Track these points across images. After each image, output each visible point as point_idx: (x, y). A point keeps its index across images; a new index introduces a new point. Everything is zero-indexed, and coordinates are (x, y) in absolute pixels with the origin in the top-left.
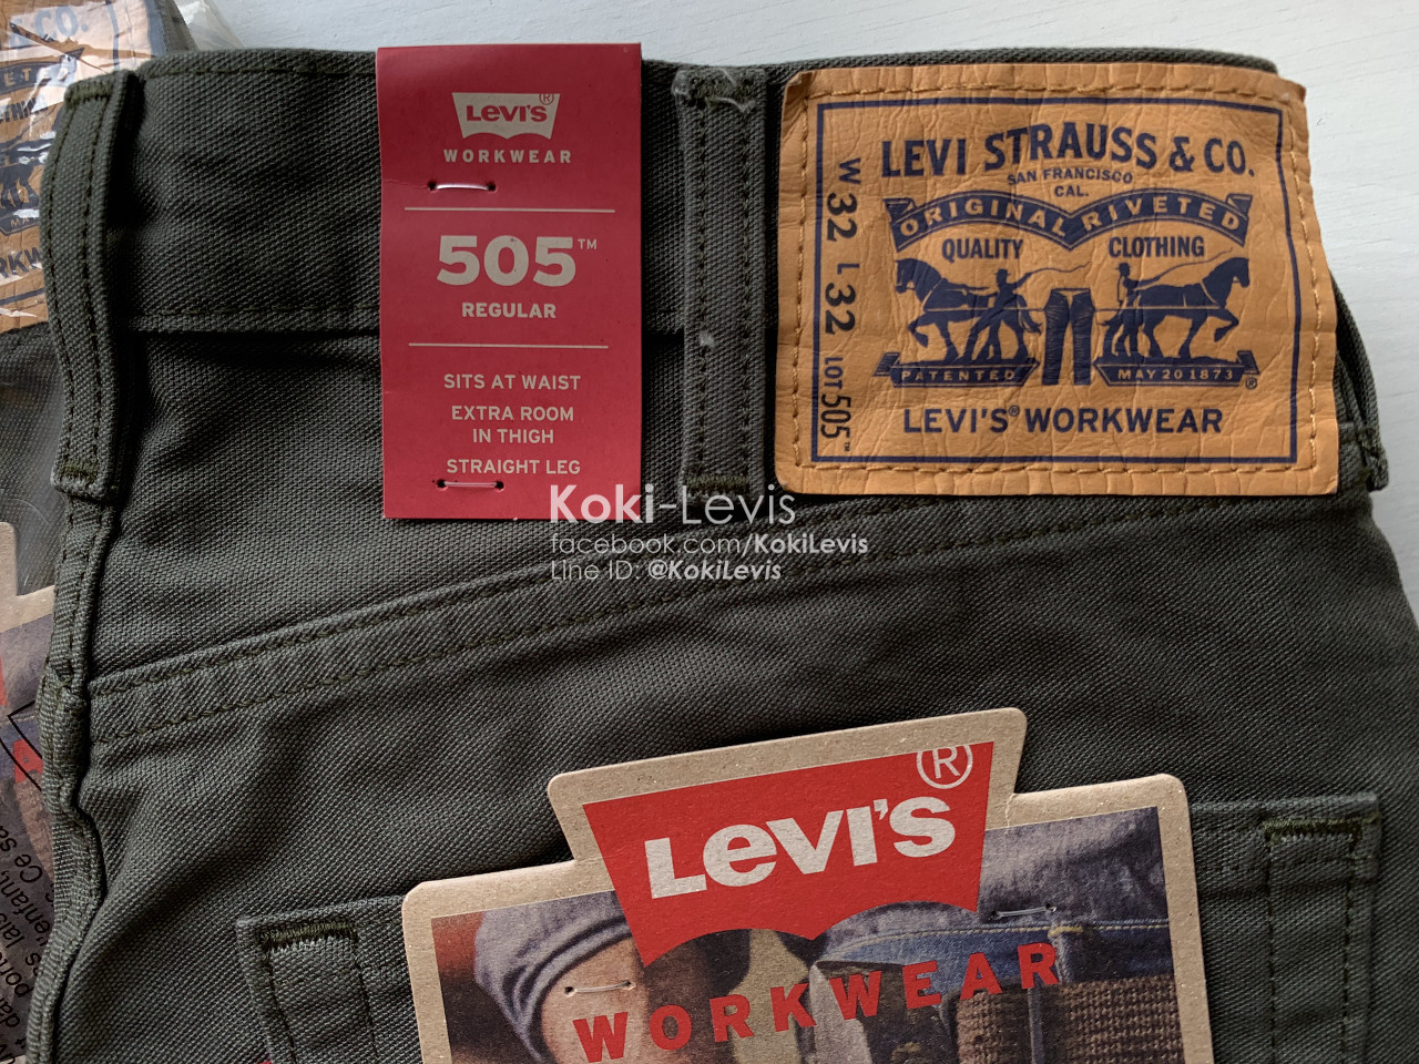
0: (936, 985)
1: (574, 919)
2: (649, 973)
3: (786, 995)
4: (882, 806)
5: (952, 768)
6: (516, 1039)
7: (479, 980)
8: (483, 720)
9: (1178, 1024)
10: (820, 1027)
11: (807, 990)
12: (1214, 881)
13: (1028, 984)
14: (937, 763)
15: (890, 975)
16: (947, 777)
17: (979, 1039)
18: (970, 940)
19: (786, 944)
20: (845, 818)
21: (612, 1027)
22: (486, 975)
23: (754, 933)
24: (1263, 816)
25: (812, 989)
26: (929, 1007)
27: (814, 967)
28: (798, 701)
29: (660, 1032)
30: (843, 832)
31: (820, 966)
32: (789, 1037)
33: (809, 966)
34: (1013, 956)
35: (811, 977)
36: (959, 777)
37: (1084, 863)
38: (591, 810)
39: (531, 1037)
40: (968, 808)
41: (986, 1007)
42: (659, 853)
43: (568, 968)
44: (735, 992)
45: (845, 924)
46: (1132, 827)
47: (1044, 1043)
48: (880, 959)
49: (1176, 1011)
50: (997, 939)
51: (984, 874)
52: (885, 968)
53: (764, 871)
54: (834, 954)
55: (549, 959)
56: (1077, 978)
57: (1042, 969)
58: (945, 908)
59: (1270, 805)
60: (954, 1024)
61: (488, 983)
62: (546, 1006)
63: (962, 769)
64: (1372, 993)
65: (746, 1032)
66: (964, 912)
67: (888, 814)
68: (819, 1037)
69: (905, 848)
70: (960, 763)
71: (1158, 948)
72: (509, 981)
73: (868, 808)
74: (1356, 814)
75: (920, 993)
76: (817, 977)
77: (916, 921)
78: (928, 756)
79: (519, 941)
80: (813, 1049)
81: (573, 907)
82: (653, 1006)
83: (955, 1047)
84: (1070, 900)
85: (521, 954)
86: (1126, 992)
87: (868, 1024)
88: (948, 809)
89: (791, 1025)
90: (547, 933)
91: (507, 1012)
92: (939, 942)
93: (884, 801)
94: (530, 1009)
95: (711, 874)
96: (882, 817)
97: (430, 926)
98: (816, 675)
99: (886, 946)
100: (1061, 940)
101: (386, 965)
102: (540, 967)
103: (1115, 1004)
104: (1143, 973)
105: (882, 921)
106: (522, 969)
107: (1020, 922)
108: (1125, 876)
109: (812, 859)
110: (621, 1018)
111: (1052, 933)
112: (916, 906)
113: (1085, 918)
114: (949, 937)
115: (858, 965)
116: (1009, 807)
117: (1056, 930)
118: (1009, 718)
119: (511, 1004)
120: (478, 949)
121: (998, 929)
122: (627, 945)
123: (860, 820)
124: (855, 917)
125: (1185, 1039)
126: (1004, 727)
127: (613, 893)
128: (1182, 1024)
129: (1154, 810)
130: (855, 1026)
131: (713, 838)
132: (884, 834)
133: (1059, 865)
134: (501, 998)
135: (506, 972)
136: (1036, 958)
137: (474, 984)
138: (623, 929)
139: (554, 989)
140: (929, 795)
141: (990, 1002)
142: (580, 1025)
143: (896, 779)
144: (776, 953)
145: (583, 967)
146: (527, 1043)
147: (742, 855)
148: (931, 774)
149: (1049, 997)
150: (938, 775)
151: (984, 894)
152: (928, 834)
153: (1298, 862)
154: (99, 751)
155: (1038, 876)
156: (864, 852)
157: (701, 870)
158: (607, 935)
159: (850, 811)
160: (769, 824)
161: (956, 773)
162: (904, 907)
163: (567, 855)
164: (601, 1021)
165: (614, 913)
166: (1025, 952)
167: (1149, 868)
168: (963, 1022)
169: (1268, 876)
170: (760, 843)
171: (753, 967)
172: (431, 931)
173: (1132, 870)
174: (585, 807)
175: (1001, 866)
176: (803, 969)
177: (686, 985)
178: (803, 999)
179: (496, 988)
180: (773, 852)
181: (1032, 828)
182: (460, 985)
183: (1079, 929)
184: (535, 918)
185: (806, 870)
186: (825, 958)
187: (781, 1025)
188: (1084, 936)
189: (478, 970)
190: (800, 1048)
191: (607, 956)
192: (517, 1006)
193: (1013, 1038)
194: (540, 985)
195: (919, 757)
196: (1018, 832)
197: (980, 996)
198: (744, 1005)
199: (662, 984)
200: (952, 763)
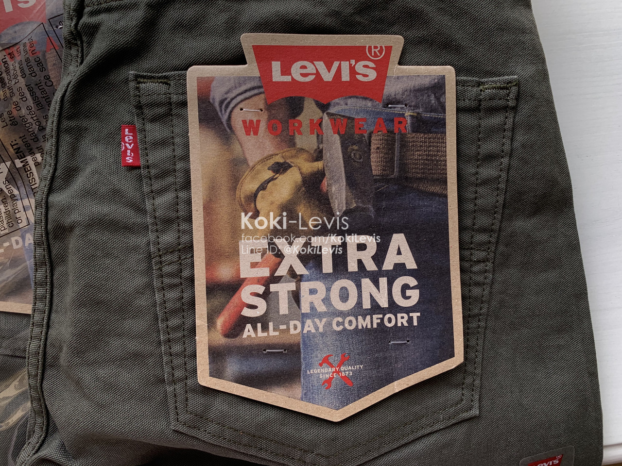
0: (365, 126)
1: (245, 84)
2: (269, 107)
3: (315, 122)
4: (353, 62)
5: (378, 53)
6: (222, 123)
7: (211, 101)
8: (221, 11)
9: (446, 151)
10: (325, 135)
11: (322, 122)
12: (462, 104)
13: (396, 131)
14: (373, 50)
15: (349, 121)
16: (376, 56)
17: (378, 148)
18: (378, 113)
19: (316, 104)
20: (340, 64)
21: (255, 124)
22: (213, 99)
23: (306, 99)
24: (479, 84)
25: (324, 121)
26: (362, 134)
27: (325, 114)
28: (329, 21)
29: (271, 129)
30: (339, 68)
31: (327, 114)
32: (314, 137)
33: (323, 113)
34: (392, 121)
35: (324, 117)
36: (380, 56)
37: (419, 91)
38: (255, 48)
39: (227, 124)
40: (382, 67)
41: (382, 137)
42: (276, 66)
43: (242, 101)
44: (297, 118)
45: (337, 100)
46: (436, 80)
47: (400, 153)
48: (347, 115)
49: (446, 147)
50: (387, 114)
51: (385, 91)
52: (349, 118)
53: (311, 78)
54: (332, 110)
55: (235, 97)
56: (413, 132)
57: (402, 127)
58: (371, 100)
59: (483, 80)
60: (370, 142)
61: (214, 102)
62: (233, 113)
63: (381, 53)
64: (512, 150)
65: (300, 133)
66: (377, 102)
67: (355, 65)
68: (324, 139)
69: (359, 77)
70: (381, 52)
71: (441, 124)
72: (221, 102)
73: (348, 62)
74: (510, 82)
75: (360, 128)
76: (326, 118)
77: (361, 103)
78: (370, 47)
79: (226, 89)
80: (322, 142)
81: (246, 80)
82: (269, 119)
83: (370, 150)
84: (413, 104)
85: (226, 93)
86: (429, 138)
87: (341, 138)
88: (375, 66)
89: (315, 133)
90: (236, 87)
91: (220, 114)
92: (367, 112)
93: (354, 61)
94: (227, 114)
95: (293, 76)
96: (353, 66)
97: (196, 79)
98: (336, 14)
99: (350, 110)
100: (409, 118)
101: (179, 94)
102: (232, 99)
103: (425, 142)
104: (436, 133)
105: (349, 101)
106: (226, 99)
107: (396, 109)
108: (432, 98)
109: (328, 76)
110: (258, 121)
111: (406, 114)
112: (361, 98)
113: (418, 111)
114: (371, 111)
115: (340, 115)
116: (395, 69)
117: (408, 114)
118: (398, 38)
119: (221, 111)
120: (212, 89)
121: (388, 110)
122: (263, 96)
123: (345, 66)
124: (340, 98)
125: (447, 157)
126: (396, 42)
127: (259, 77)
128: (447, 152)
129: (444, 76)
130: (337, 138)
131: (295, 64)
132: (353, 72)
133: (411, 91)
134: (218, 108)
135: (221, 99)
136: (400, 123)
137: (209, 102)
138: (262, 90)
139: (236, 108)
140: (369, 61)
141: (383, 136)
142: (244, 122)
143: (359, 53)
144: (313, 107)
145: (247, 101)
146: (226, 126)
147: (304, 71)
148: (371, 54)
149: (403, 137)
150: (373, 55)
151: (384, 97)
152: (367, 74)
153: (490, 99)
154: (87, 10)
155: (403, 94)
156: (346, 77)
157: (290, 74)
158: (256, 91)
159: (342, 62)
160: (314, 62)
161: (379, 55)
162: (357, 98)
163: (244, 63)
164: (251, 121)
165: (259, 84)
166: (396, 120)
167: (441, 96)
168: (373, 141)
169: (480, 105)
170: (311, 69)
171: (305, 111)
172: (196, 81)
173: (435, 94)
174: (253, 46)
175: (391, 89)
176: (321, 114)
177: (282, 114)
178: (320, 124)
179: (217, 105)
180: (315, 72)
181: (403, 77)
182: (204, 100)
183: (416, 114)
184: (232, 82)
185: (325, 80)
186: (329, 111)
187: (312, 133)
188: (417, 117)
189: (211, 97)
190: (318, 142)
191: (256, 99)
192: (223, 111)
193: (390, 149)
194: (232, 105)
195: (367, 47)
196: (398, 78)
197: (380, 133)
198: (300, 124)
199: (273, 112)
200: (378, 51)
